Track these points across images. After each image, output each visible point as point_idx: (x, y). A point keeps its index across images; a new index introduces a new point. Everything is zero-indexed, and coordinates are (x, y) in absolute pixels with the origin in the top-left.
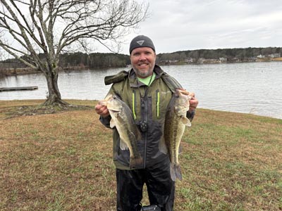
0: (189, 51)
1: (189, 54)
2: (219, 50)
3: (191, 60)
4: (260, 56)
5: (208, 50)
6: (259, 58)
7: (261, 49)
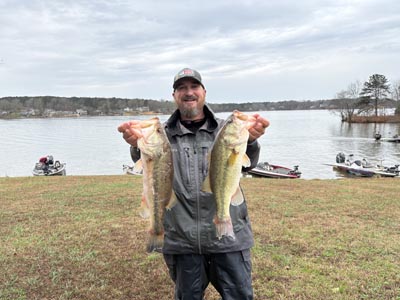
2: (75, 99)
3: (33, 112)
4: (128, 109)
5: (58, 98)
6: (127, 112)
7: (127, 100)
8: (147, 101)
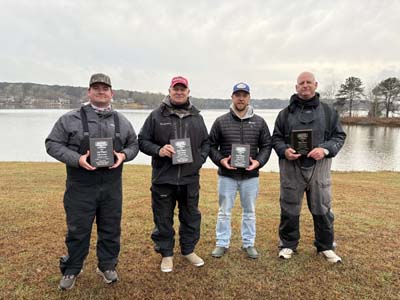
5: (39, 85)
8: (131, 93)
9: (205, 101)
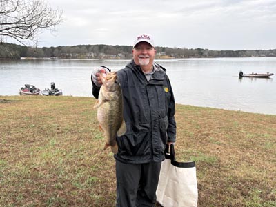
0: (90, 46)
1: (90, 48)
2: (117, 47)
3: (93, 55)
5: (108, 46)
8: (164, 48)
9: (218, 52)
